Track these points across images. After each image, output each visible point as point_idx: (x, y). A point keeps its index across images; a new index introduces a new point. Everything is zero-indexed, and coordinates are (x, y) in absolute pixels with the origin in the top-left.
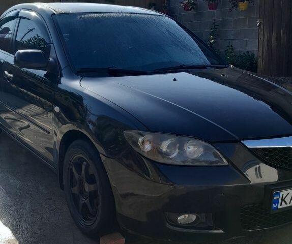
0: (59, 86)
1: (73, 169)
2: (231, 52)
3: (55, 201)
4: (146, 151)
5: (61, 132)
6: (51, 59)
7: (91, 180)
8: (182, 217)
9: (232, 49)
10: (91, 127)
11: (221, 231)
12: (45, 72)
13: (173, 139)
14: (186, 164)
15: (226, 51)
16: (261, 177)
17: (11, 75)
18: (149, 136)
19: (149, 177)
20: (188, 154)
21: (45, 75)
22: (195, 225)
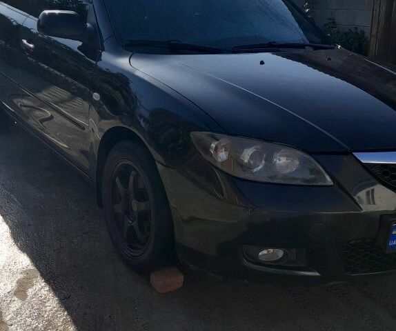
0: (99, 64)
1: (117, 180)
2: (332, 27)
3: (88, 221)
4: (219, 160)
5: (100, 130)
6: (88, 25)
7: (141, 197)
8: (265, 252)
9: (334, 22)
10: (143, 124)
11: (317, 274)
12: (80, 44)
13: (259, 147)
14: (275, 181)
15: (325, 25)
16: (374, 204)
17: (31, 46)
18: (225, 140)
19: (223, 195)
20: (278, 168)
21: (79, 48)
22: (280, 263)
